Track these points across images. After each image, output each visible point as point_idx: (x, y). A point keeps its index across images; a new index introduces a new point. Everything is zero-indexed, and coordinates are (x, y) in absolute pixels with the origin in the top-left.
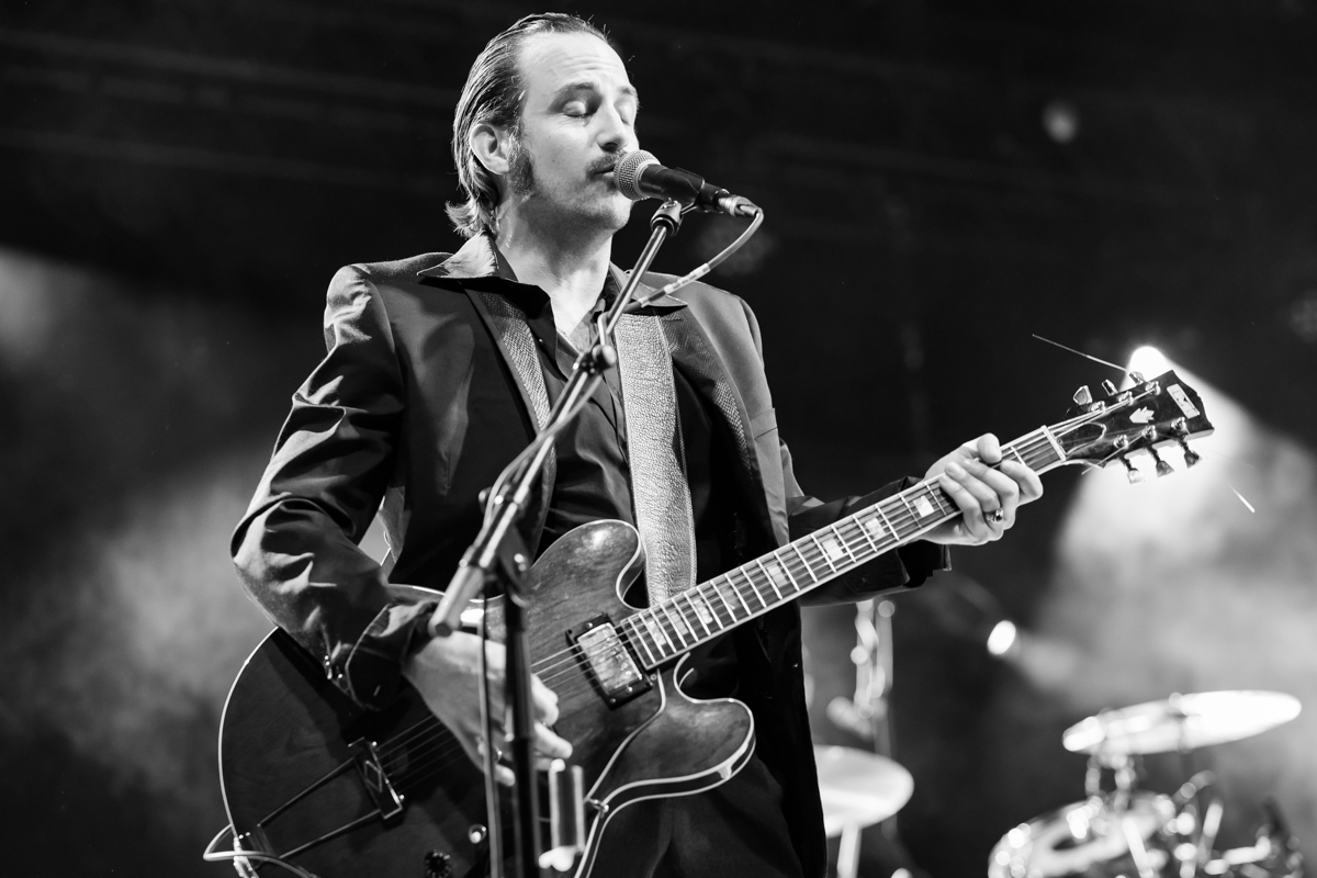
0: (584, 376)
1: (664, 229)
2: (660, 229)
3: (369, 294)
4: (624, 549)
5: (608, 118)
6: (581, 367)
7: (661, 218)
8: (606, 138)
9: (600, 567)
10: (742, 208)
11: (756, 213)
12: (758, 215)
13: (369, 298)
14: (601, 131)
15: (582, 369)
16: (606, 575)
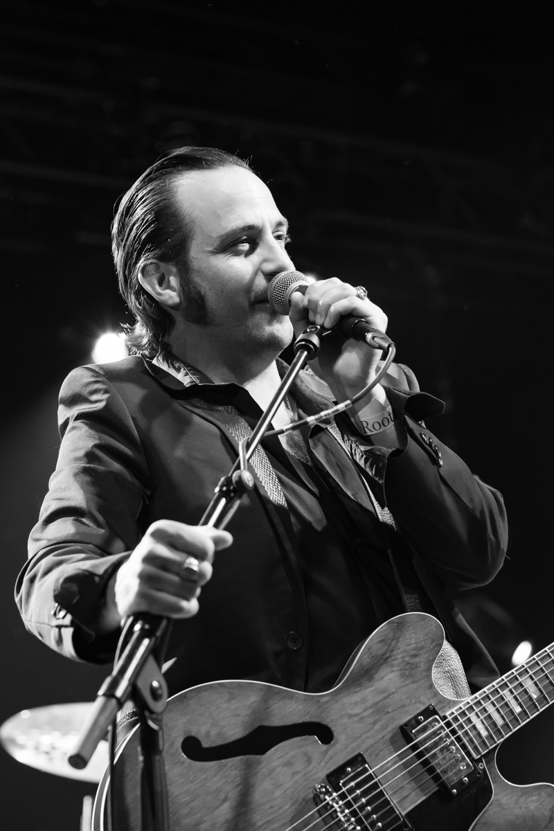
0: (223, 501)
1: (306, 353)
2: (302, 353)
3: (106, 392)
4: (433, 641)
5: (271, 249)
6: (221, 491)
7: (303, 343)
8: (269, 267)
9: (417, 660)
10: (375, 339)
11: (389, 346)
12: (390, 349)
13: (107, 396)
14: (265, 261)
15: (222, 494)
16: (423, 666)
